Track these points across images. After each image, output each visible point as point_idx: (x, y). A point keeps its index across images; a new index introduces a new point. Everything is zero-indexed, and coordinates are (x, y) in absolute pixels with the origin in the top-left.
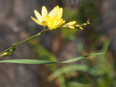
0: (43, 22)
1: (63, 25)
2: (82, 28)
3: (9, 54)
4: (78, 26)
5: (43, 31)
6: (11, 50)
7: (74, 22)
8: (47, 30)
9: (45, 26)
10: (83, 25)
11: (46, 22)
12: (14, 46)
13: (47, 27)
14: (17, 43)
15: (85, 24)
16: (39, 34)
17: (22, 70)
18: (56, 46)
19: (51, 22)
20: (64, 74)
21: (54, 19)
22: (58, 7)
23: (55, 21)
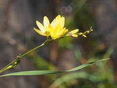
0: (46, 32)
1: (66, 34)
2: (85, 36)
3: (14, 67)
4: (81, 33)
5: (46, 41)
6: (16, 63)
7: (77, 30)
8: (50, 40)
9: (48, 36)
10: (87, 33)
11: (49, 32)
12: (19, 58)
13: (50, 37)
14: (21, 55)
15: (88, 32)
16: (43, 45)
17: (22, 82)
18: (54, 55)
19: (54, 32)
20: (64, 83)
21: (57, 29)
22: (59, 16)
23: (58, 31)
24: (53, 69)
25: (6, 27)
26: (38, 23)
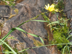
1: (54, 10)
11: (49, 9)
22: (53, 4)
24: (49, 19)
25: (36, 4)
26: (46, 5)
